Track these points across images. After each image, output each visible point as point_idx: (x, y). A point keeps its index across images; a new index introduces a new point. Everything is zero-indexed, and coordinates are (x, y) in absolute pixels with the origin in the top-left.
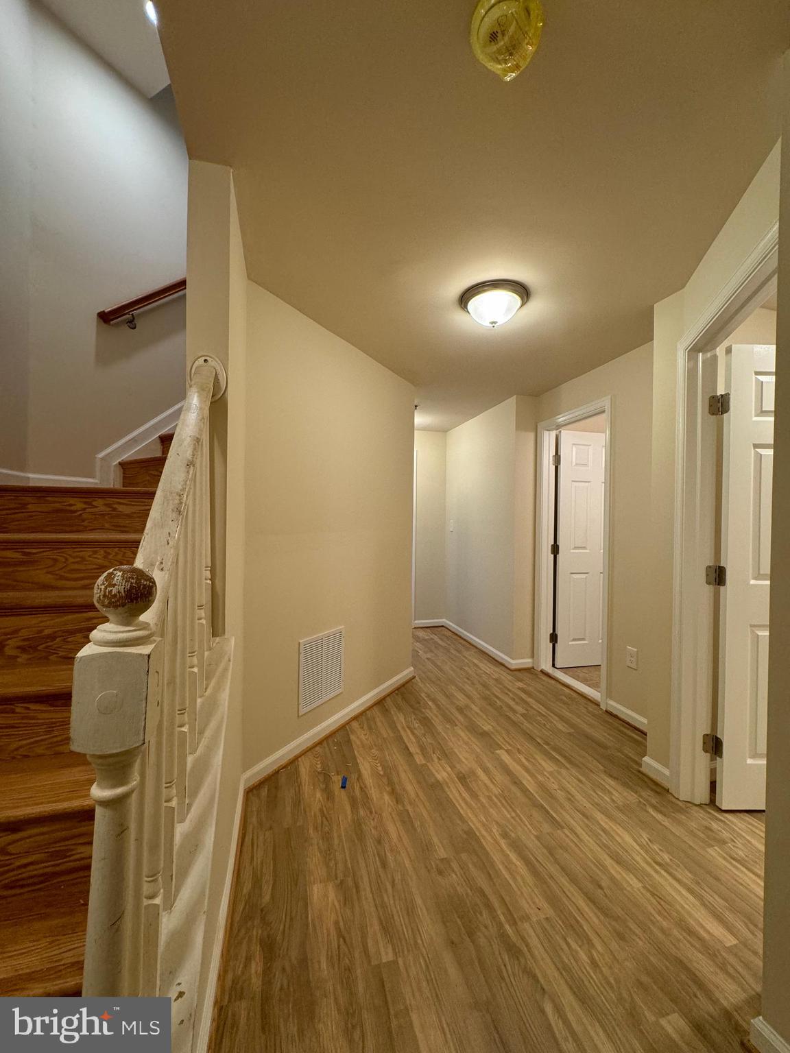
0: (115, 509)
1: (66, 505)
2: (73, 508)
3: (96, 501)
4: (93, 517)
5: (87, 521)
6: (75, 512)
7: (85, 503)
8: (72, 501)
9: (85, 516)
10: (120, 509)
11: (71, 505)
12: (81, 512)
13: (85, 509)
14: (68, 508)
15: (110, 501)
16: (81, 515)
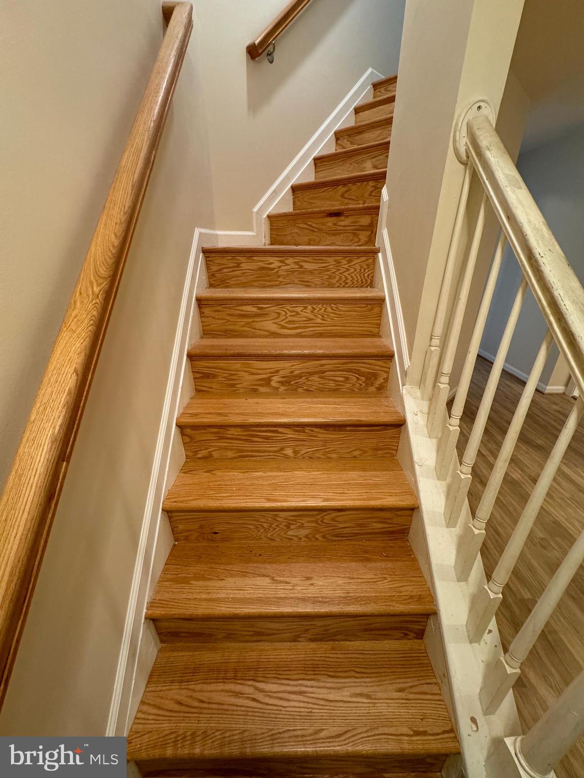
0: (301, 267)
1: (267, 264)
2: (271, 266)
3: (287, 259)
4: (286, 273)
5: (282, 277)
6: (273, 269)
7: (281, 261)
8: (271, 259)
9: (281, 273)
10: (305, 267)
11: (271, 263)
12: (277, 269)
13: (280, 267)
14: (267, 266)
15: (298, 259)
16: (277, 272)
